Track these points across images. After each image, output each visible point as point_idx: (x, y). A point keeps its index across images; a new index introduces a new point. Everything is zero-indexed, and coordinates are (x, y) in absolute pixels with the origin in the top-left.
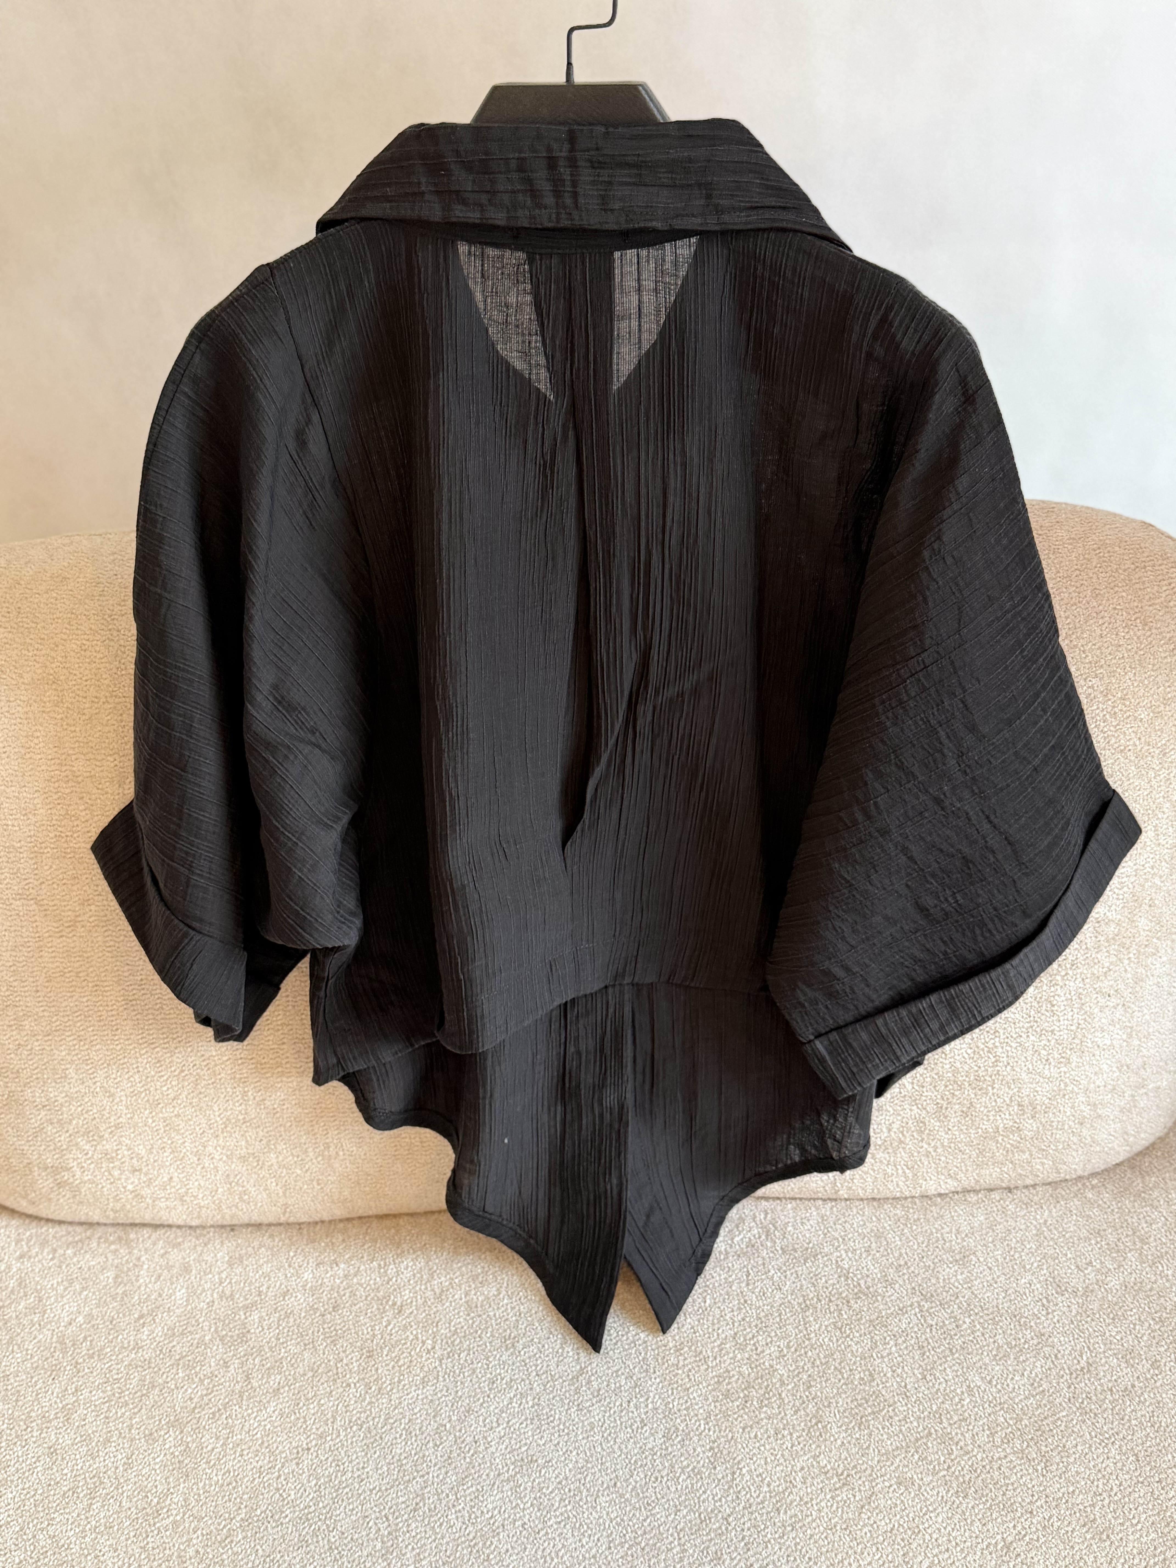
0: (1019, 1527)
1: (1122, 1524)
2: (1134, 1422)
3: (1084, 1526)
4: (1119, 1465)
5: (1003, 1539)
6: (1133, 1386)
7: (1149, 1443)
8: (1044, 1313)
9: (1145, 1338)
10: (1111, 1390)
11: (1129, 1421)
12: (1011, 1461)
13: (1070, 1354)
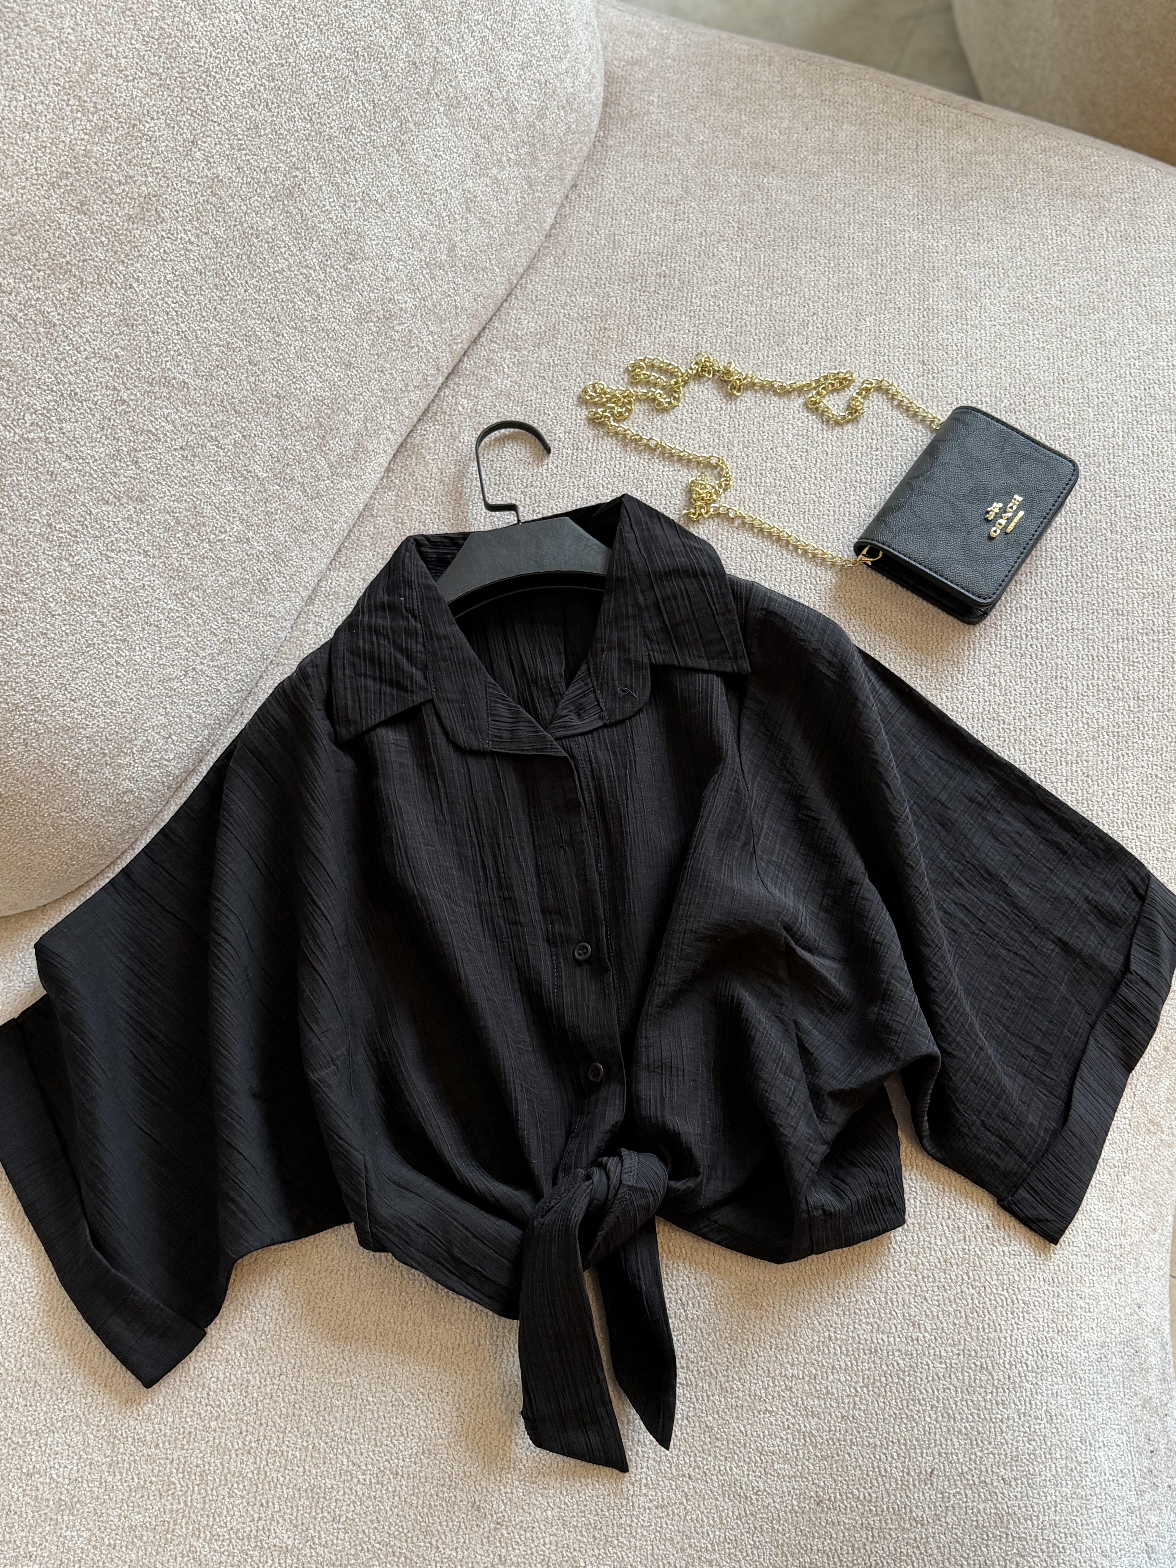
0: (820, 326)
1: (849, 273)
2: (791, 224)
3: (838, 292)
4: (813, 250)
5: (822, 338)
6: (767, 209)
7: (809, 226)
8: (686, 223)
9: (739, 181)
10: (762, 222)
11: (789, 226)
12: (776, 304)
13: (725, 228)
